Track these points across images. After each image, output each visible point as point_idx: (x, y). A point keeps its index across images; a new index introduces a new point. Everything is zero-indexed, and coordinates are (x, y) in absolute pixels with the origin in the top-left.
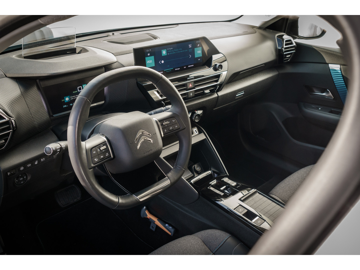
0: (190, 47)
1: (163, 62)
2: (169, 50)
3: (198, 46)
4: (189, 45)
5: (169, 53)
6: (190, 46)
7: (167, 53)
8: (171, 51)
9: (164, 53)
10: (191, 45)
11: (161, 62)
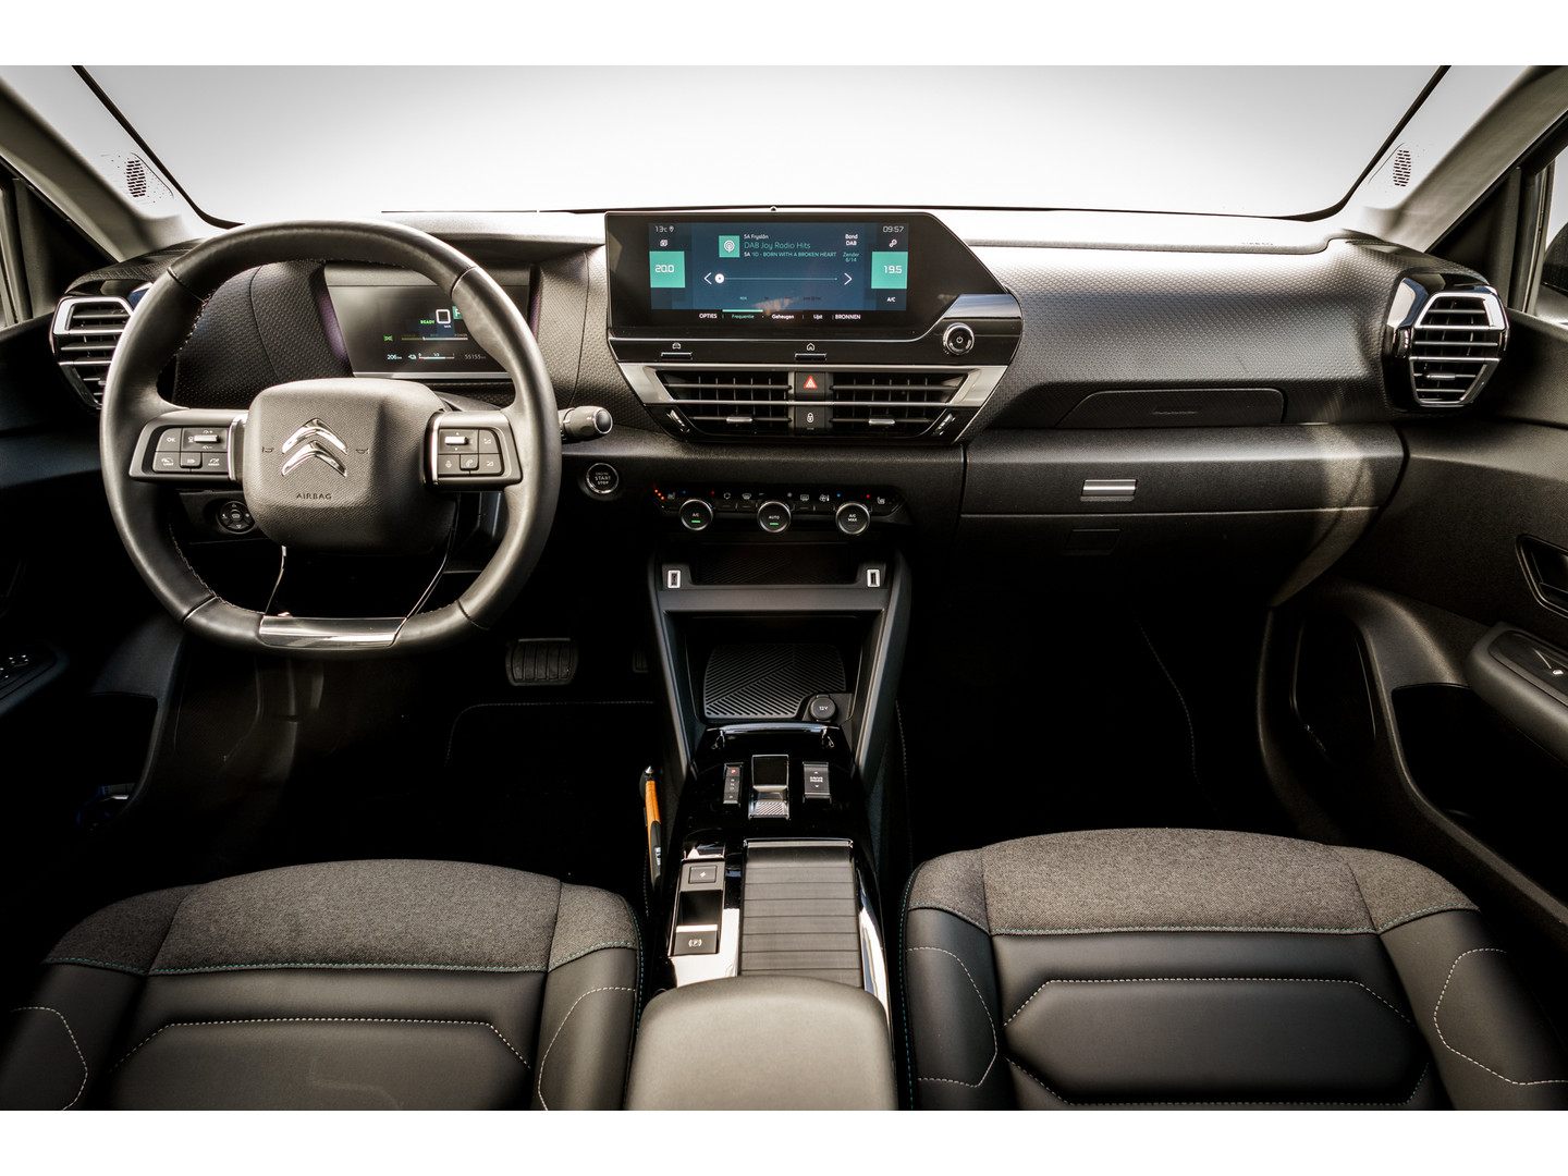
0: (848, 243)
1: (720, 278)
2: (754, 240)
3: (891, 245)
4: (847, 236)
5: (751, 250)
6: (850, 240)
7: (742, 250)
8: (761, 246)
9: (729, 246)
10: (856, 237)
11: (712, 278)
